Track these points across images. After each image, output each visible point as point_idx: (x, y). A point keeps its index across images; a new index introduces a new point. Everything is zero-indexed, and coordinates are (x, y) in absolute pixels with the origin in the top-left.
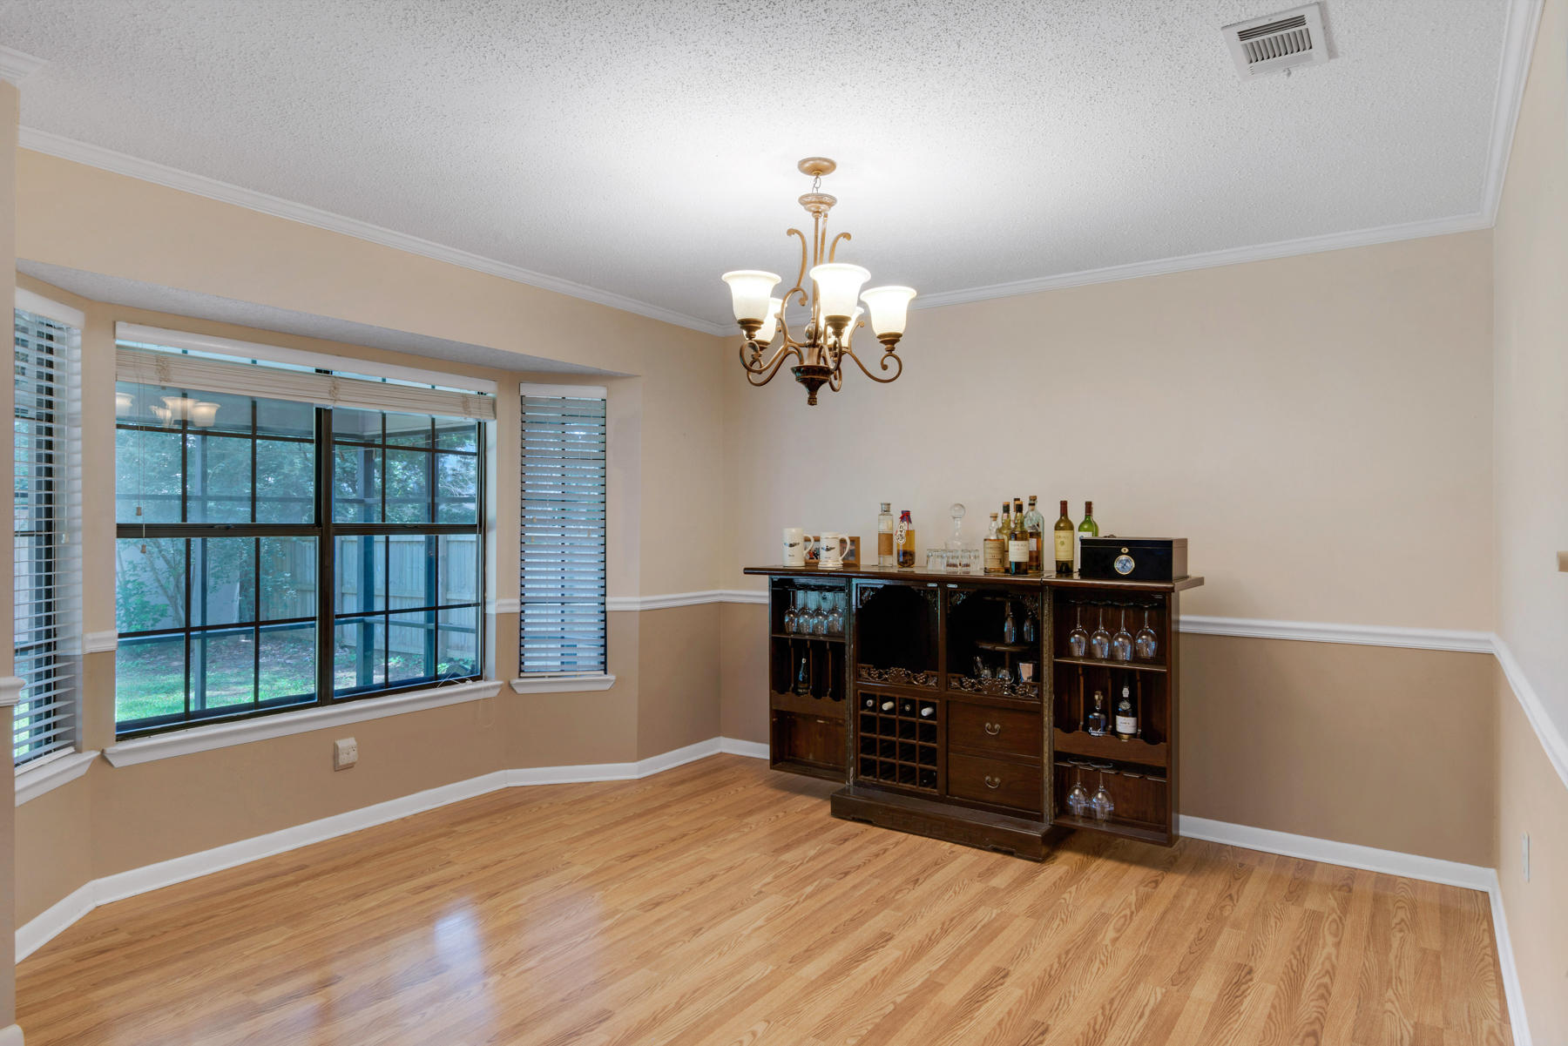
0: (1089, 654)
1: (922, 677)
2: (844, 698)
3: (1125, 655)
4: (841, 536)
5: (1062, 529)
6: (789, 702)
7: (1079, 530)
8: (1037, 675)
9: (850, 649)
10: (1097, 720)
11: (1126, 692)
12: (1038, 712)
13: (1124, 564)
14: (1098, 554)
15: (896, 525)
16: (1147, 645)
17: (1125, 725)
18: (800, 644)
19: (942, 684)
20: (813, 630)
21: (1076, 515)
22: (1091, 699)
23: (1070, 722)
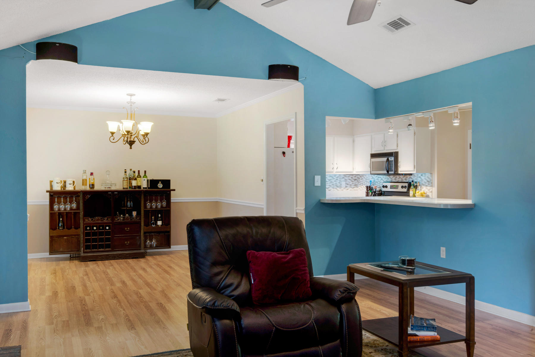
0: (151, 207)
1: (106, 218)
2: (80, 228)
3: (159, 207)
4: (73, 180)
5: (139, 177)
6: (55, 233)
7: (143, 177)
8: (139, 214)
9: (82, 214)
10: (153, 223)
11: (160, 215)
12: (140, 223)
13: (160, 186)
14: (153, 183)
15: (87, 176)
16: (164, 204)
17: (159, 223)
18: (60, 214)
19: (113, 220)
20: (65, 209)
21: (142, 174)
22: (152, 219)
23: (147, 224)
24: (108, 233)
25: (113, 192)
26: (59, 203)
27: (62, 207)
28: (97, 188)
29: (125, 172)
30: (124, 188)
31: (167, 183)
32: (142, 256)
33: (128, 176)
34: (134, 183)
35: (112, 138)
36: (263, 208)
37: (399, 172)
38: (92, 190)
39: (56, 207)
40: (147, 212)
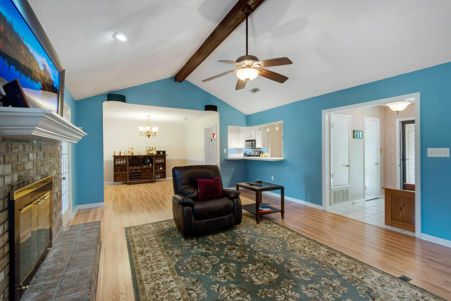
0: (158, 162)
1: (138, 167)
2: (127, 171)
3: (161, 162)
4: (124, 151)
5: (152, 150)
6: (116, 173)
8: (152, 165)
9: (128, 165)
10: (158, 168)
11: (161, 165)
12: (153, 168)
13: (161, 153)
14: (158, 152)
15: (130, 150)
16: (163, 160)
17: (161, 168)
18: (119, 165)
19: (141, 167)
20: (121, 163)
21: (154, 148)
22: (158, 166)
23: (156, 169)
24: (139, 173)
25: (141, 156)
26: (118, 161)
27: (119, 162)
28: (134, 154)
29: (147, 148)
30: (146, 154)
31: (164, 152)
32: (154, 182)
33: (148, 149)
34: (150, 152)
35: (141, 134)
36: (203, 162)
37: (256, 148)
38: (132, 155)
39: (117, 162)
40: (156, 164)
